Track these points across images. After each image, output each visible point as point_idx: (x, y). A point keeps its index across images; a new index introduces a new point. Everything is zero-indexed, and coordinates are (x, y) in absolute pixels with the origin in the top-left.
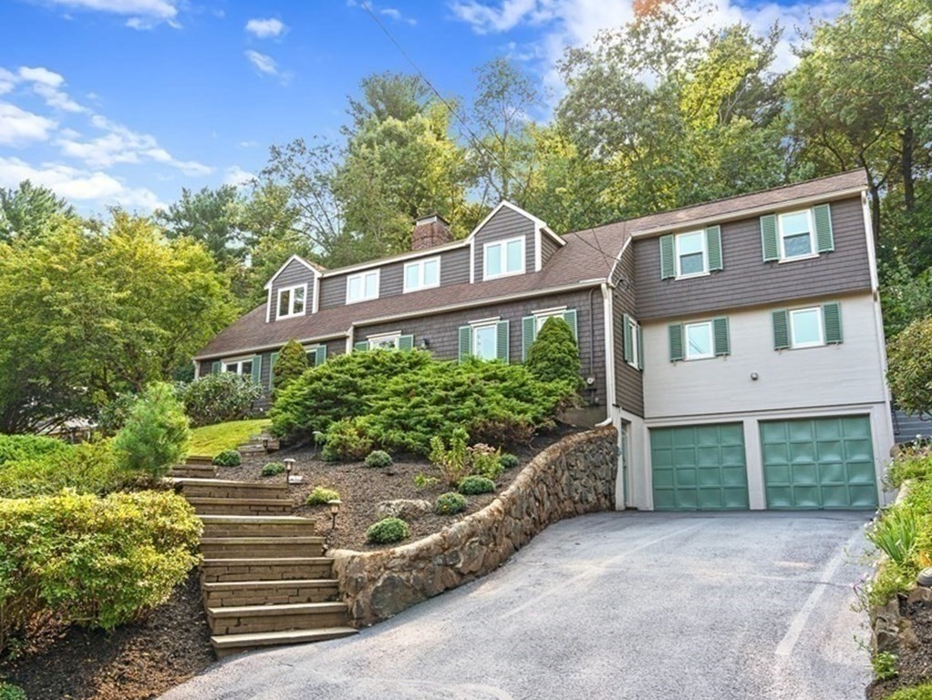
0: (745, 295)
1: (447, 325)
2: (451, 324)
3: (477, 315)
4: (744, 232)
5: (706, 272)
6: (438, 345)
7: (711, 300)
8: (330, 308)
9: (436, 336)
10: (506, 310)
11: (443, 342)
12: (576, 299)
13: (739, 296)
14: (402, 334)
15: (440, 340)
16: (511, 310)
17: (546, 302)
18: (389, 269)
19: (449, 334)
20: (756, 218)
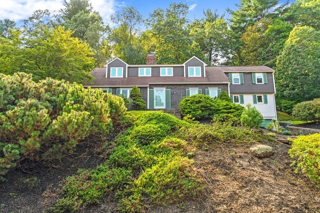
0: (248, 90)
1: (181, 88)
2: (183, 88)
3: (191, 86)
4: (249, 76)
5: (240, 83)
6: (179, 93)
7: (241, 90)
8: (131, 76)
9: (178, 90)
10: (200, 86)
11: (180, 92)
12: (220, 86)
13: (247, 90)
14: (166, 88)
15: (179, 92)
16: (201, 86)
17: (212, 86)
18: (154, 68)
19: (182, 90)
20: (251, 73)
